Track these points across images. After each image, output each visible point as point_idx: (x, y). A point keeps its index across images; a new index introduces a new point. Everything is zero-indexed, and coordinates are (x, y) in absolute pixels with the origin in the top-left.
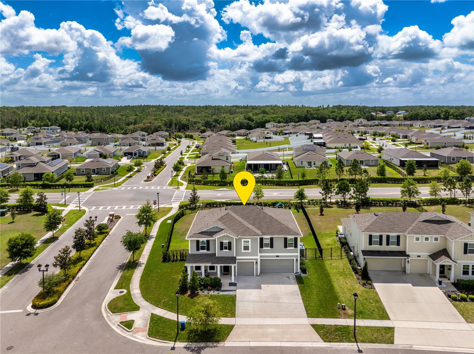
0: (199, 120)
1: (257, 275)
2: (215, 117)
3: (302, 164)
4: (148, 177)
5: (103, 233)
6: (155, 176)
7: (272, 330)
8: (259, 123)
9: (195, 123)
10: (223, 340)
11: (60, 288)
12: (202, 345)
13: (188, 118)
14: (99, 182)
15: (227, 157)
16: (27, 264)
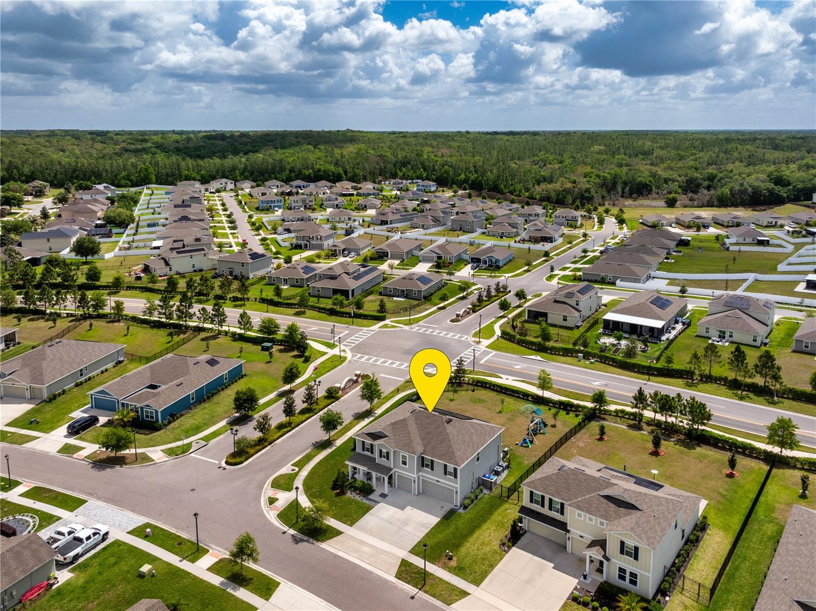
0: (675, 175)
1: (414, 494)
2: (711, 170)
3: (707, 332)
4: (458, 315)
5: (333, 397)
6: (474, 312)
7: (366, 549)
8: (799, 190)
9: (666, 181)
10: (323, 541)
11: (252, 451)
12: (306, 538)
13: (654, 169)
14: (396, 312)
15: (577, 301)
16: (251, 416)
